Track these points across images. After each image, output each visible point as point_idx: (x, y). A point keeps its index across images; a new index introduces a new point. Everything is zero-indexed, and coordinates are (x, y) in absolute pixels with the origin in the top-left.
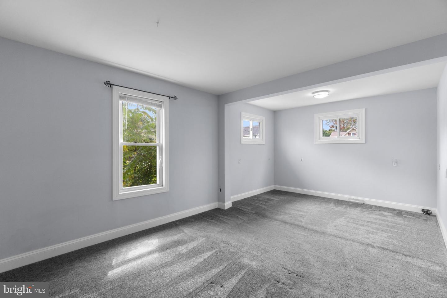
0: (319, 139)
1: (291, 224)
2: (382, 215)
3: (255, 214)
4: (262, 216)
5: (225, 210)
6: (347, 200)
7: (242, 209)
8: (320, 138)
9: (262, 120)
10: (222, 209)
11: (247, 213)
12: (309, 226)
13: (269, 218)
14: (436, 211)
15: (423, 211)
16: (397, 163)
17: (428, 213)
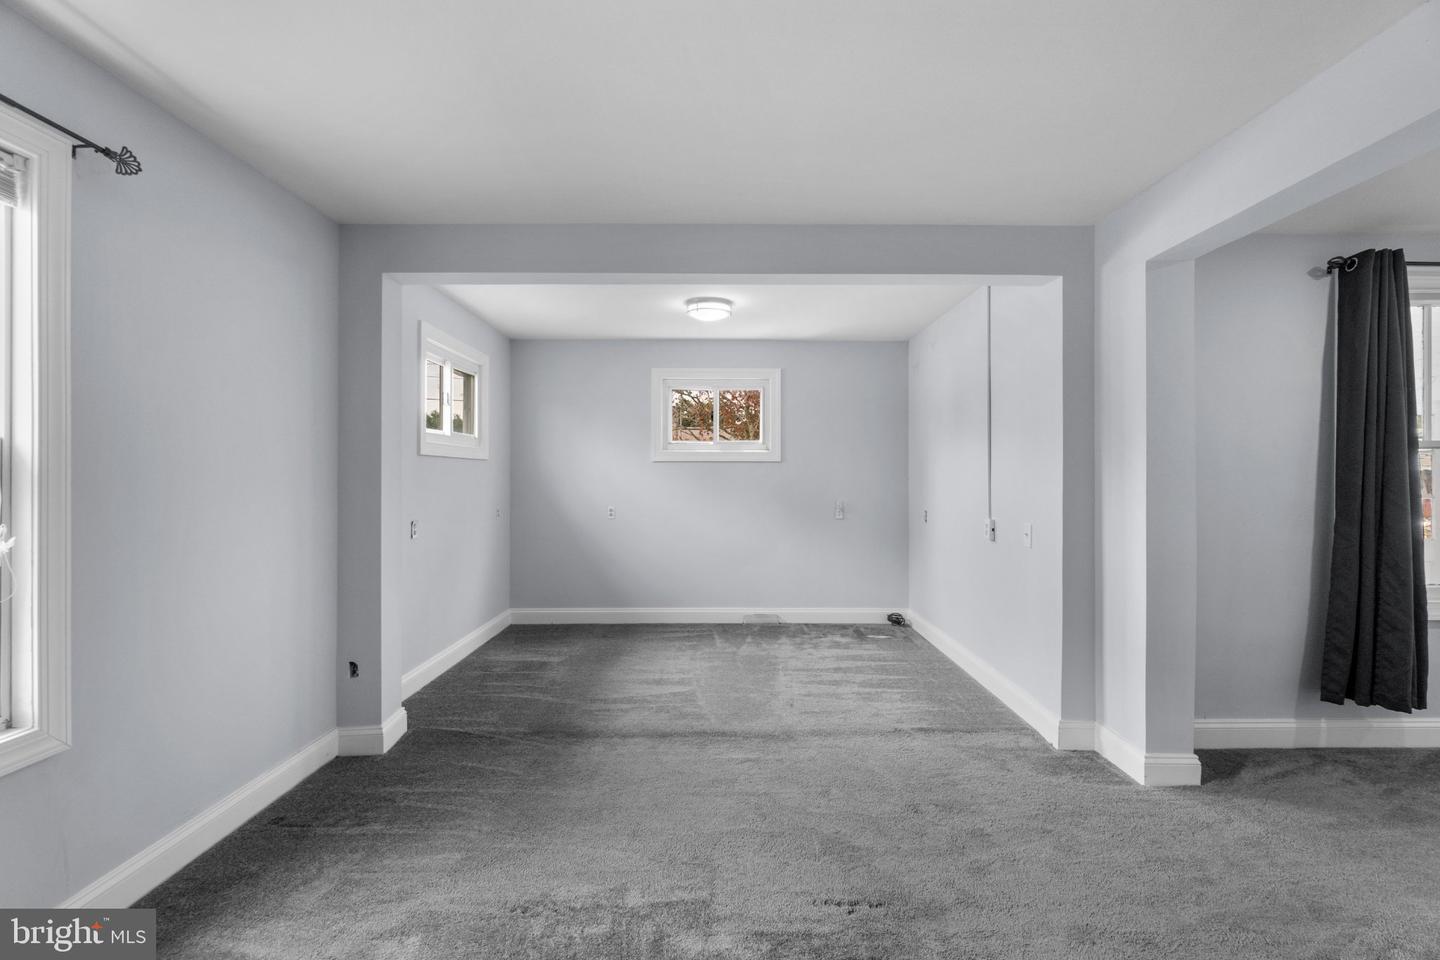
0: (665, 448)
1: (683, 735)
2: (837, 645)
3: (532, 734)
4: (569, 735)
5: (384, 758)
6: (741, 622)
7: (469, 729)
8: (666, 445)
9: (480, 366)
10: (375, 757)
11: (503, 743)
12: (736, 726)
13: (596, 735)
14: (909, 614)
15: (890, 618)
16: (843, 510)
17: (897, 621)
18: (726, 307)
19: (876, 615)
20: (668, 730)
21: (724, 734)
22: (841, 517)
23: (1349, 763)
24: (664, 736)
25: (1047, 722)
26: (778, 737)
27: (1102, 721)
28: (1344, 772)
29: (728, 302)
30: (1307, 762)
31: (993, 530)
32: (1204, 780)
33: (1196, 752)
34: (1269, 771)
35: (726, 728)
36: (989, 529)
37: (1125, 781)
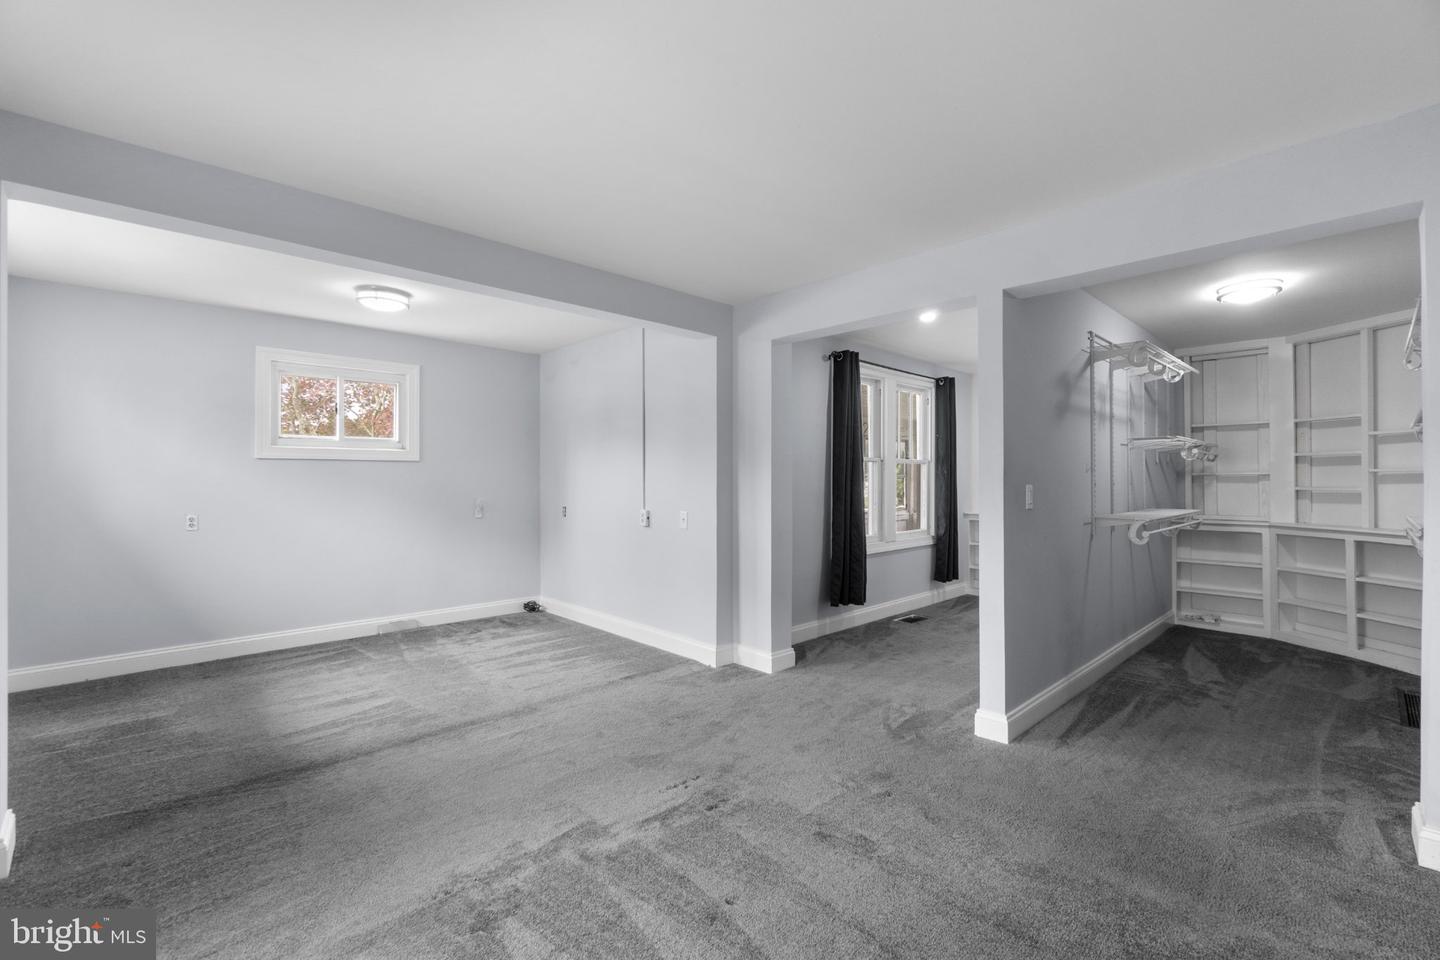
0: (274, 443)
1: (432, 735)
6: (376, 633)
8: (275, 438)
12: (476, 714)
14: (542, 600)
15: (526, 606)
16: (482, 509)
17: (532, 607)
18: (404, 299)
19: (512, 605)
20: (415, 734)
21: (473, 723)
22: (480, 516)
23: (842, 639)
24: (413, 740)
25: (704, 652)
26: (523, 712)
27: (739, 642)
28: (842, 644)
29: (407, 295)
30: (828, 642)
31: (648, 518)
32: (796, 663)
33: (793, 646)
34: (818, 651)
35: (468, 718)
36: (645, 517)
37: (762, 674)
